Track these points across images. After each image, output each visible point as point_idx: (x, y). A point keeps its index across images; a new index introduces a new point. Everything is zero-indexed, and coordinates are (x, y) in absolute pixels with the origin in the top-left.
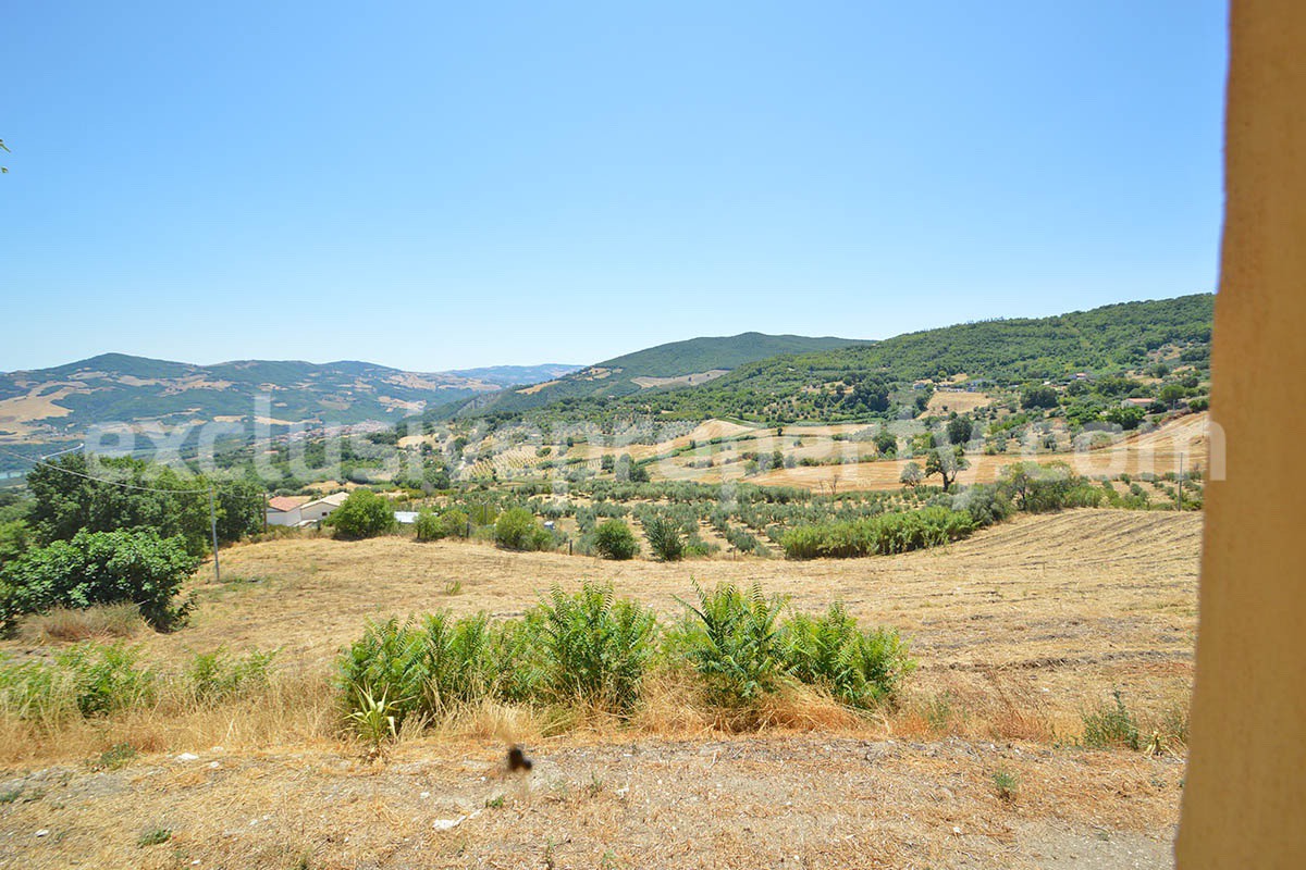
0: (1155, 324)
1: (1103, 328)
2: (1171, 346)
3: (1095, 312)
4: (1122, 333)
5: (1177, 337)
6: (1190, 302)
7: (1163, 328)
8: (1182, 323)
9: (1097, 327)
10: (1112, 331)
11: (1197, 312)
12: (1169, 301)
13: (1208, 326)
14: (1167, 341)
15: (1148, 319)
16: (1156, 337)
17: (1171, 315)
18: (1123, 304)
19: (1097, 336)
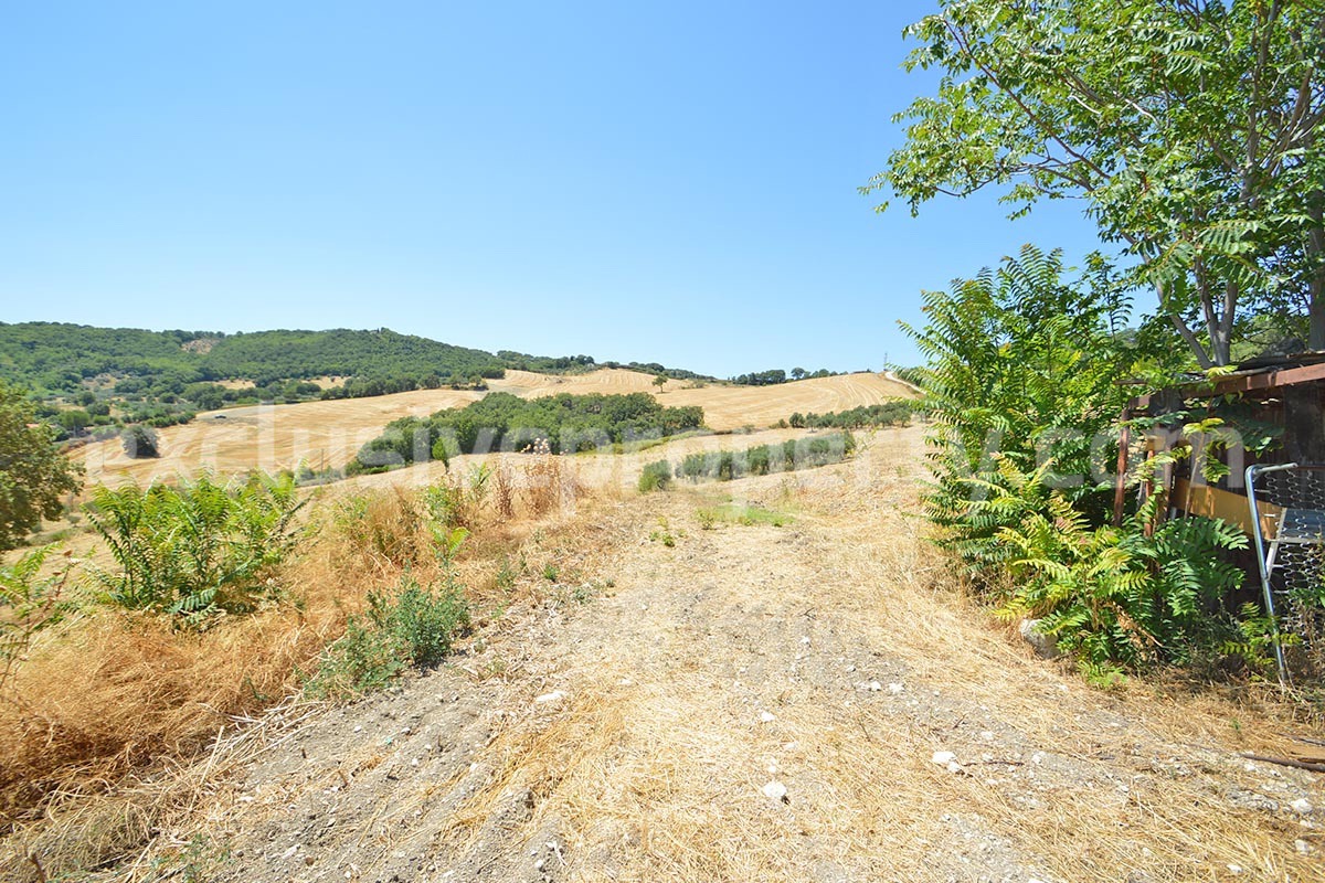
0: (93, 351)
1: (31, 346)
2: (109, 376)
3: (23, 327)
4: (54, 356)
5: (115, 367)
6: (130, 335)
7: (101, 357)
8: (121, 354)
9: (23, 344)
10: (42, 352)
11: (136, 347)
12: (109, 331)
13: (146, 361)
14: (104, 370)
15: (86, 345)
16: (92, 365)
17: (110, 344)
18: (58, 324)
19: (23, 355)
